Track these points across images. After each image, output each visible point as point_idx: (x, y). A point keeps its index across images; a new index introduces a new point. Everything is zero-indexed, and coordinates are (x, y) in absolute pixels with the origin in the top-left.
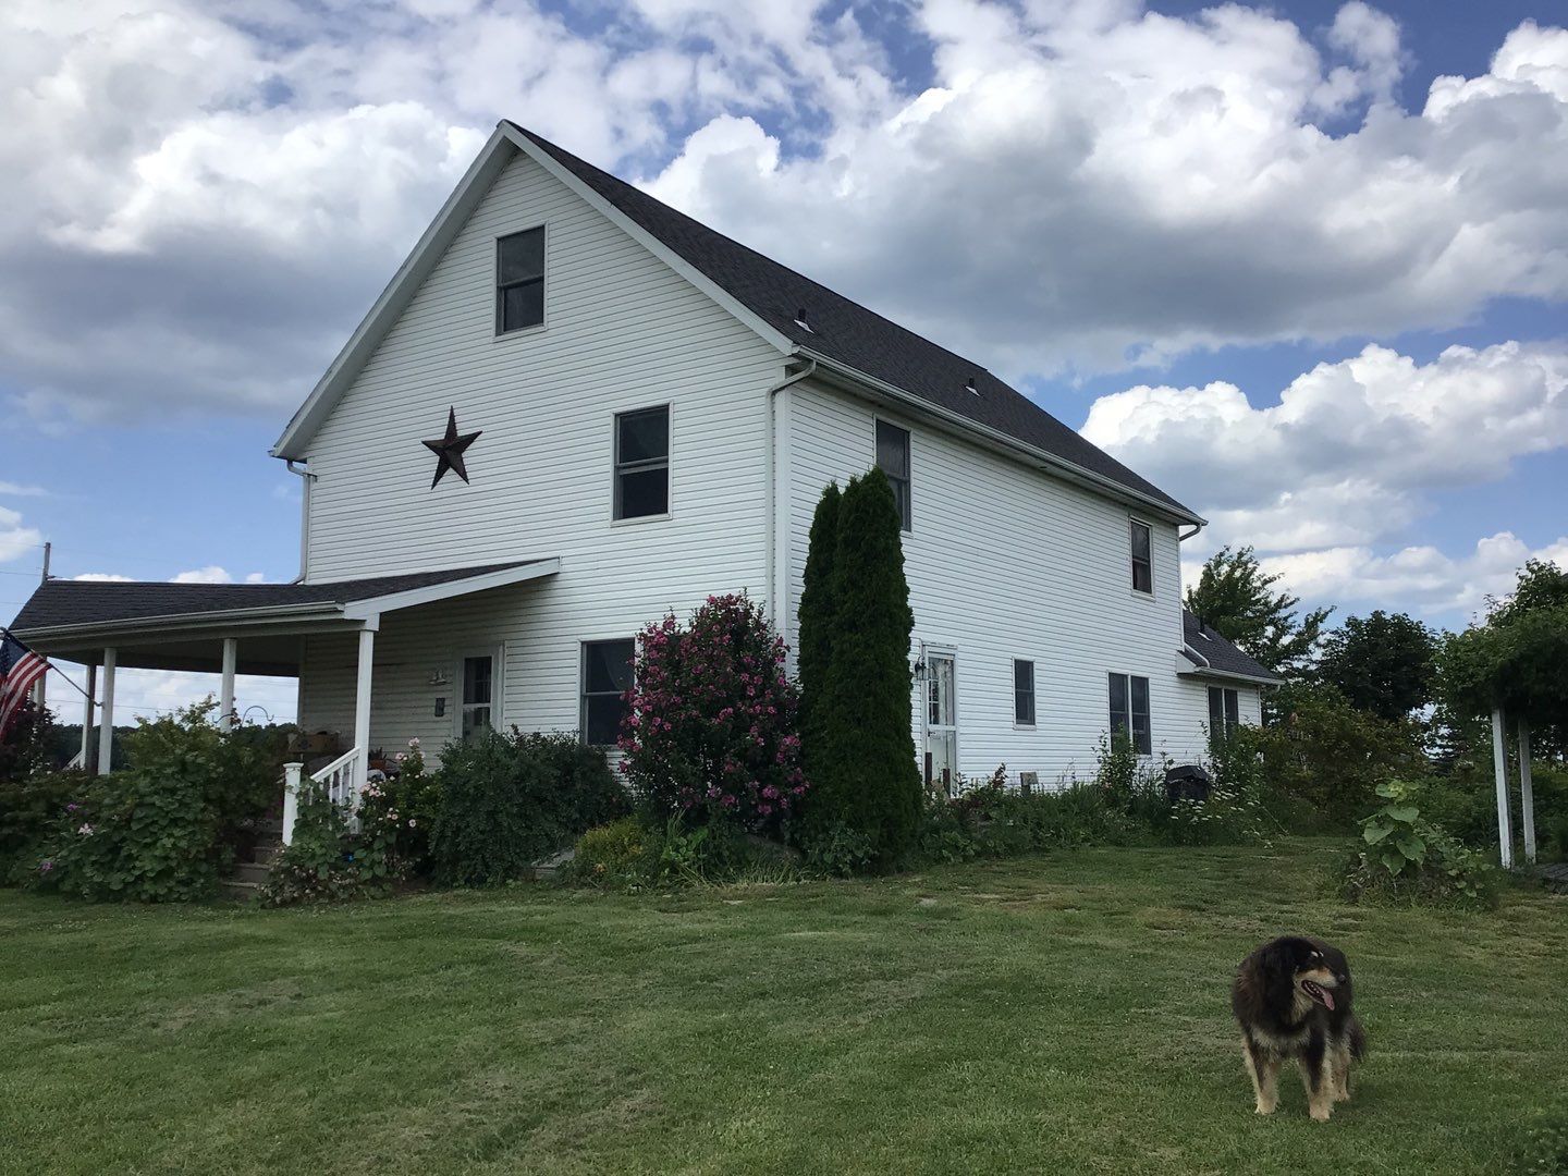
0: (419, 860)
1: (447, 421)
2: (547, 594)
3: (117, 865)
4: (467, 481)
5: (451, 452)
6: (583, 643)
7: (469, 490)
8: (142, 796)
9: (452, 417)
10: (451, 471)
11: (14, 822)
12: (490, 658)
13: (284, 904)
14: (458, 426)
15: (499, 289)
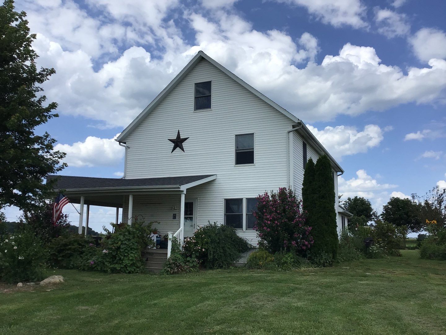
0: (202, 261)
1: (177, 134)
2: (213, 185)
3: (115, 262)
4: (184, 151)
5: (178, 143)
6: (225, 199)
7: (184, 154)
8: (122, 241)
9: (179, 132)
10: (178, 148)
11: (70, 249)
12: (193, 203)
13: (173, 273)
14: (181, 135)
15: (195, 98)
